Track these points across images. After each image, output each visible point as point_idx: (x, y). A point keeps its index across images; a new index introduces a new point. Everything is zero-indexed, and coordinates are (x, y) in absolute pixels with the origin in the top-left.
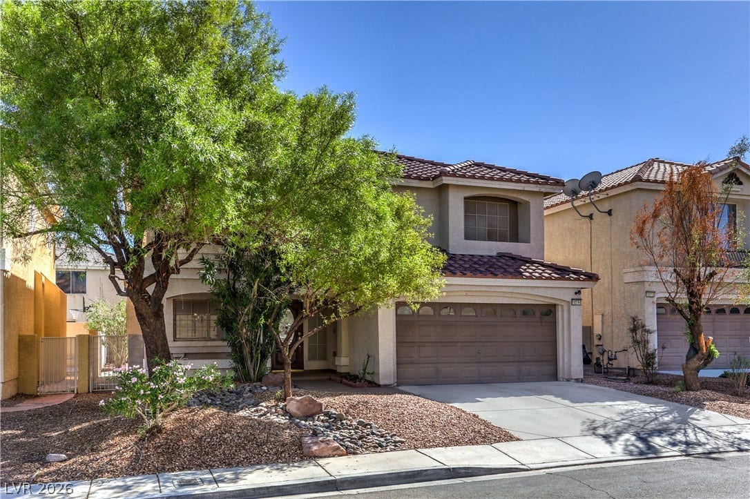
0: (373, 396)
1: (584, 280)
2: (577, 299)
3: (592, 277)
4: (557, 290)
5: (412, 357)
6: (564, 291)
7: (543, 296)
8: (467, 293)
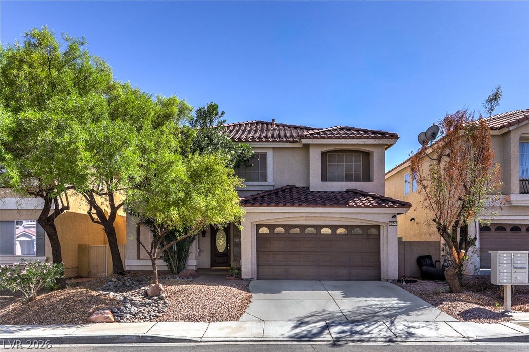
0: (230, 288)
1: (397, 207)
2: (393, 222)
3: (405, 205)
4: (377, 215)
5: (268, 261)
6: (382, 215)
7: (366, 220)
8: (307, 218)
